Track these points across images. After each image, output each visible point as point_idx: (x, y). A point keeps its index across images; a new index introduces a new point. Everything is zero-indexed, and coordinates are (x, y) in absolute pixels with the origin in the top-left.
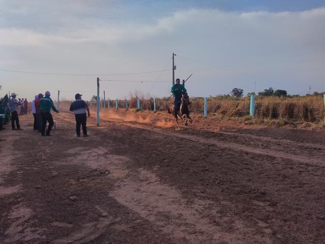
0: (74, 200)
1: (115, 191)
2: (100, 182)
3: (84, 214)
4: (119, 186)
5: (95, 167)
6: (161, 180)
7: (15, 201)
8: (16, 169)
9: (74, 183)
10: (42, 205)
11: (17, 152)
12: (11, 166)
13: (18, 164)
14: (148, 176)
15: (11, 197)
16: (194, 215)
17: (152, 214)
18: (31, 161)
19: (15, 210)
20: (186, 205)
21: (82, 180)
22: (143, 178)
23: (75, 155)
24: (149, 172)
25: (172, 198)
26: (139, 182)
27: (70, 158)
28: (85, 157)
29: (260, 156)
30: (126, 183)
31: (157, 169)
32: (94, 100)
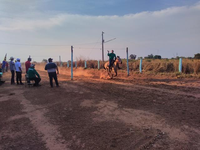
32: (44, 62)
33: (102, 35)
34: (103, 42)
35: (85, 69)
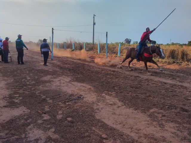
0: (72, 122)
1: (98, 114)
2: (82, 105)
3: (87, 136)
4: (98, 109)
5: (70, 92)
6: (125, 105)
7: (26, 122)
8: (12, 92)
9: (63, 105)
10: (49, 126)
11: (6, 78)
12: (8, 90)
13: (12, 89)
14: (113, 100)
15: (21, 118)
16: (174, 137)
17: (141, 137)
18: (20, 85)
19: (30, 132)
20: (161, 128)
21: (67, 103)
22: (111, 103)
23: (49, 82)
24: (111, 98)
25: (145, 121)
26: (110, 105)
27: (47, 84)
28: (58, 83)
29: (175, 85)
30: (102, 107)
31: (115, 95)
32: (40, 42)
33: (94, 17)
34: (94, 25)
35: (73, 50)
